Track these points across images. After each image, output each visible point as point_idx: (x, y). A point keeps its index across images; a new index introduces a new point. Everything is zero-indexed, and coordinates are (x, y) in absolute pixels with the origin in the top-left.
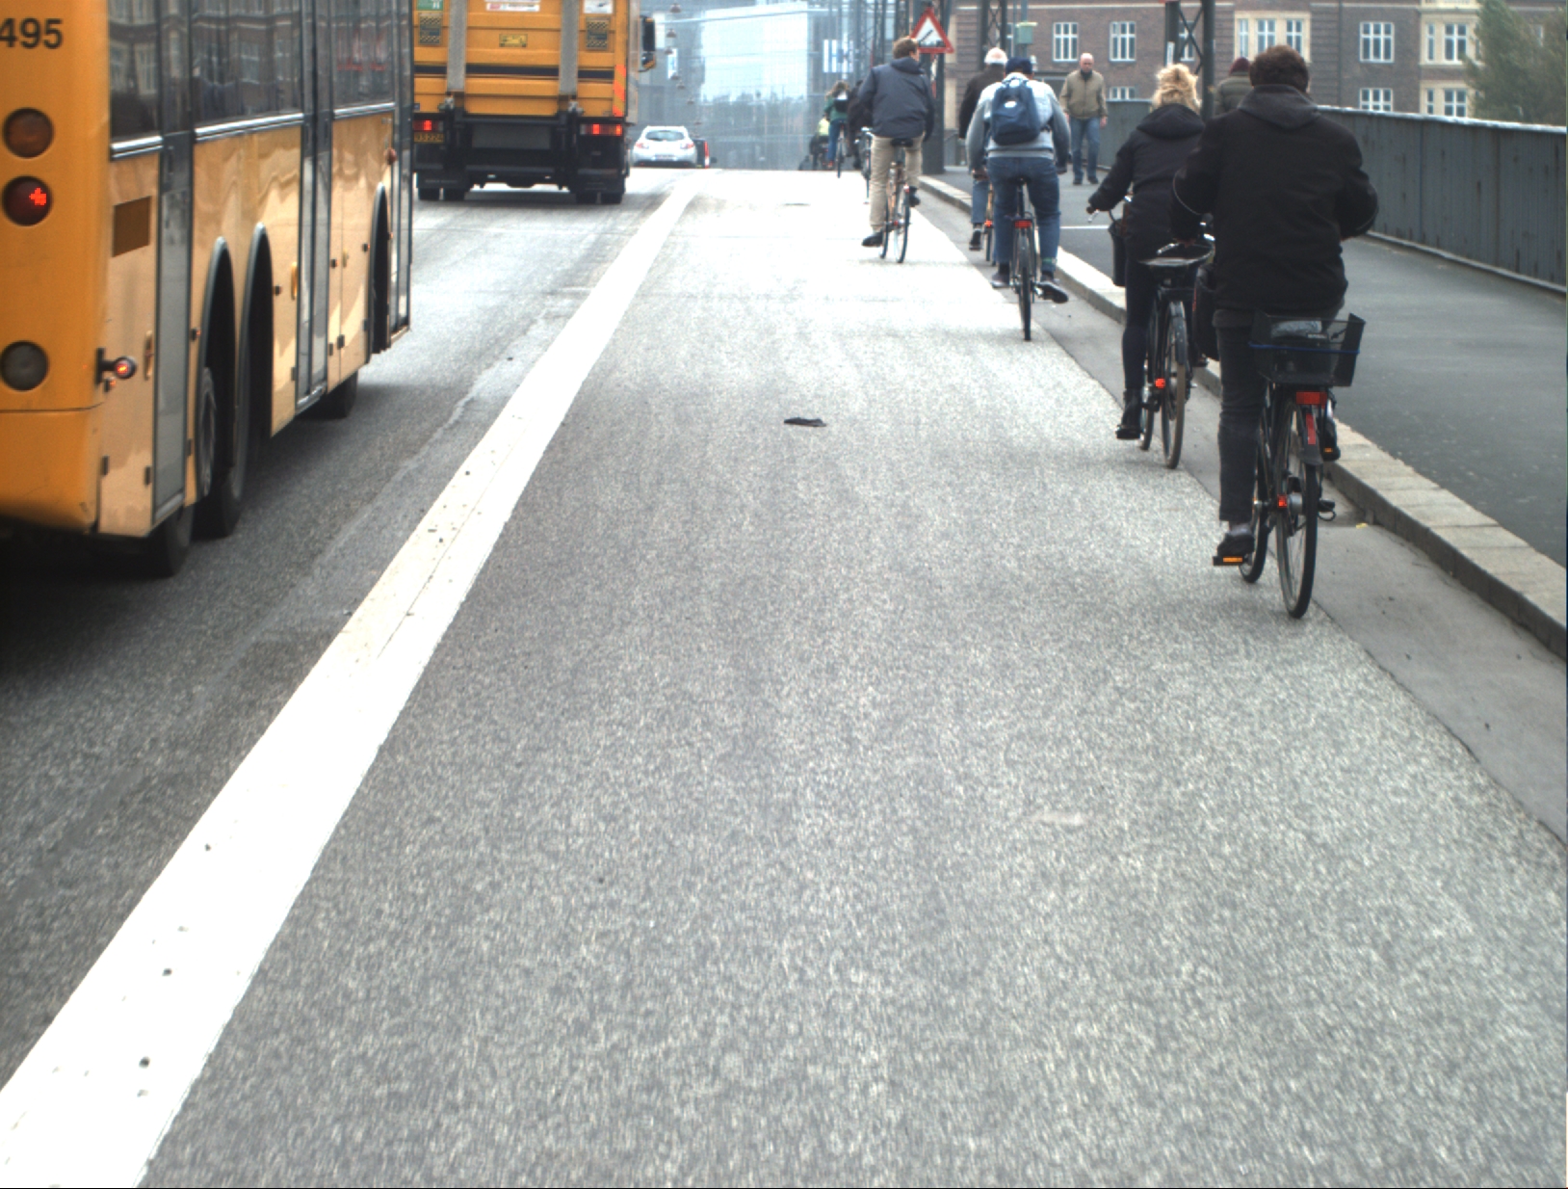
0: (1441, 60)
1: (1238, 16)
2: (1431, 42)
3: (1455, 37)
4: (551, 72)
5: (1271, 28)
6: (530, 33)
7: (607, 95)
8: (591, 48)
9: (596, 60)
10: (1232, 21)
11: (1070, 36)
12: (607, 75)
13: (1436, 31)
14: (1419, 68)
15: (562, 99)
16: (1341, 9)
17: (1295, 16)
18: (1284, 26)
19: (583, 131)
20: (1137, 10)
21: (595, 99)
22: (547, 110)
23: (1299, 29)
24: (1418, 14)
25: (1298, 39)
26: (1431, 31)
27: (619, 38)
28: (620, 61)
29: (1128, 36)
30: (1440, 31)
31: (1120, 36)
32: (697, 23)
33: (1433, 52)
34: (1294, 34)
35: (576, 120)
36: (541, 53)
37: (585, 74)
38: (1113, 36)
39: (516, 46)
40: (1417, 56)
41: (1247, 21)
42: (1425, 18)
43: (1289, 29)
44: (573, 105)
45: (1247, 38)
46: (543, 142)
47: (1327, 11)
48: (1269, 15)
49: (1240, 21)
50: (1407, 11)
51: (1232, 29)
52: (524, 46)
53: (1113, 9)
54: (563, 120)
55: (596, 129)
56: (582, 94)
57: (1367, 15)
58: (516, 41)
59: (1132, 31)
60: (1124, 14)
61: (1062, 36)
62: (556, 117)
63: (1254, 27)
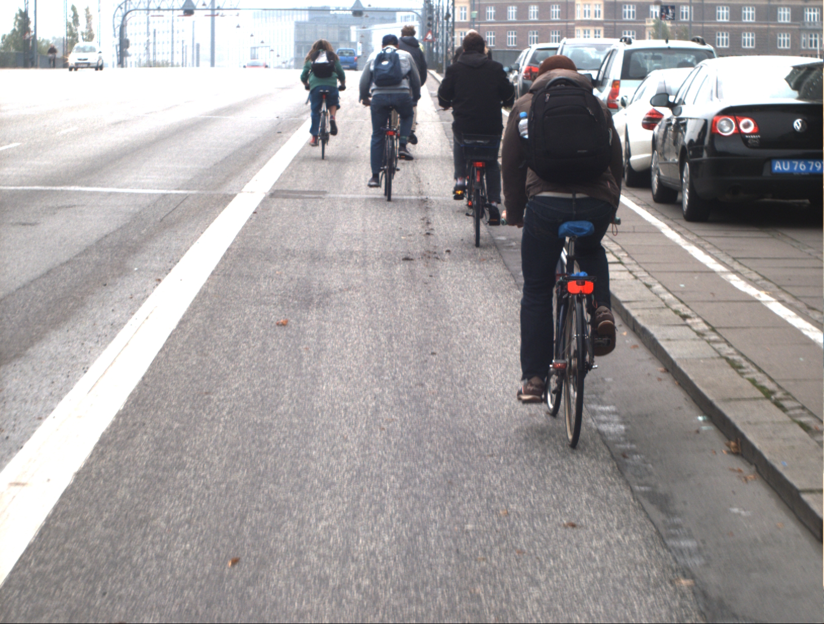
1: (576, 28)
5: (589, 33)
10: (574, 30)
11: (514, 36)
16: (615, 27)
17: (598, 28)
18: (593, 32)
20: (539, 26)
23: (599, 33)
24: (645, 27)
29: (535, 36)
31: (532, 36)
32: (370, 31)
38: (530, 36)
41: (580, 30)
42: (647, 29)
43: (596, 33)
47: (610, 27)
48: (587, 28)
49: (577, 30)
50: (640, 27)
51: (574, 33)
53: (530, 26)
57: (625, 28)
59: (537, 34)
60: (534, 28)
61: (511, 36)
63: (582, 33)
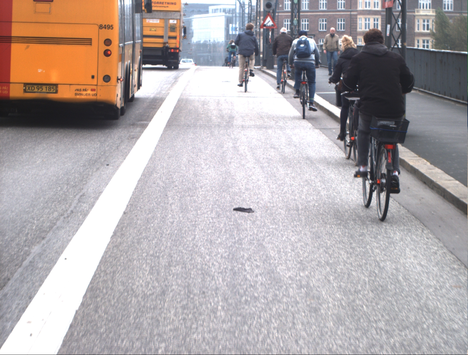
0: (421, 30)
2: (418, 25)
3: (426, 23)
4: (162, 37)
5: (369, 20)
6: (157, 28)
7: (175, 42)
8: (171, 31)
9: (172, 34)
10: (357, 18)
11: (307, 23)
12: (175, 38)
13: (420, 21)
14: (415, 33)
15: (164, 43)
17: (376, 17)
18: (373, 20)
19: (169, 51)
21: (172, 43)
22: (161, 46)
24: (414, 16)
25: (377, 24)
26: (418, 22)
27: (178, 29)
28: (178, 34)
30: (421, 21)
31: (322, 23)
32: (191, 19)
33: (419, 27)
34: (376, 22)
35: (168, 48)
36: (160, 32)
37: (170, 38)
38: (320, 23)
39: (153, 31)
40: (414, 29)
41: (361, 18)
42: (416, 17)
43: (375, 21)
44: (167, 45)
45: (361, 23)
46: (160, 54)
48: (368, 16)
49: (359, 18)
50: (411, 15)
51: (357, 21)
52: (155, 31)
54: (165, 48)
55: (172, 51)
56: (169, 42)
58: (153, 30)
59: (326, 21)
60: (323, 16)
61: (304, 23)
62: (163, 48)
63: (363, 20)
